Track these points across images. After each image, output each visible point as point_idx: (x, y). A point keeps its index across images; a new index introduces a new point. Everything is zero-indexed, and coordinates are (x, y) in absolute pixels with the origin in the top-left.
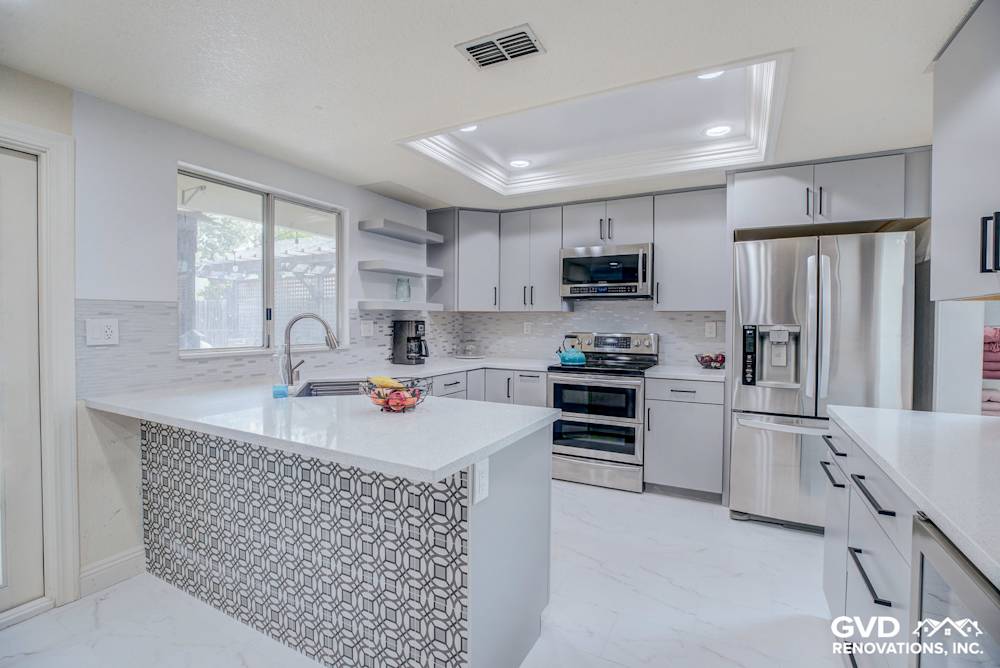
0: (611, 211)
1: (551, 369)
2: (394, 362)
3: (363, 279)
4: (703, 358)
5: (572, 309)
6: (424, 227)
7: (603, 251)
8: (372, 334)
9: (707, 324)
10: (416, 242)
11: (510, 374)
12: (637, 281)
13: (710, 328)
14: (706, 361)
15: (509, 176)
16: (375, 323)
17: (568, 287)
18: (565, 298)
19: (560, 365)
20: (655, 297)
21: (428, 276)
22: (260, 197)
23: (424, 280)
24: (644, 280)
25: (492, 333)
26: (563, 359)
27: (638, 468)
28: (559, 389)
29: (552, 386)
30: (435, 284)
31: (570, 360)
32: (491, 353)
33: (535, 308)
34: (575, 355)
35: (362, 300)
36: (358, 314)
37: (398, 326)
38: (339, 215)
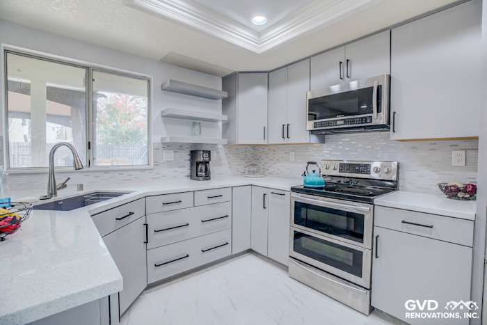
0: (349, 53)
1: (294, 189)
2: (191, 179)
3: (165, 123)
4: (447, 188)
5: (323, 141)
6: (220, 88)
7: (341, 88)
8: (173, 159)
9: (454, 153)
10: (214, 98)
11: (265, 191)
12: (372, 112)
13: (458, 157)
14: (451, 191)
15: (259, 37)
16: (175, 152)
17: (312, 122)
18: (312, 132)
19: (302, 187)
20: (391, 126)
21: (223, 121)
22: (84, 70)
23: (220, 124)
24: (379, 110)
25: (271, 160)
26: (305, 181)
27: (365, 291)
28: (299, 207)
29: (294, 203)
30: (227, 125)
31: (310, 183)
32: (270, 173)
33: (291, 141)
34: (315, 179)
35: (163, 136)
36: (161, 146)
37: (193, 154)
38: (149, 81)
